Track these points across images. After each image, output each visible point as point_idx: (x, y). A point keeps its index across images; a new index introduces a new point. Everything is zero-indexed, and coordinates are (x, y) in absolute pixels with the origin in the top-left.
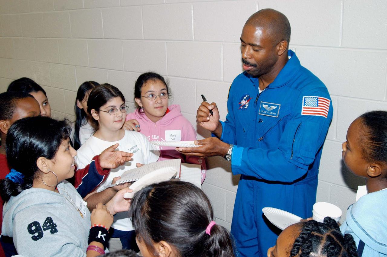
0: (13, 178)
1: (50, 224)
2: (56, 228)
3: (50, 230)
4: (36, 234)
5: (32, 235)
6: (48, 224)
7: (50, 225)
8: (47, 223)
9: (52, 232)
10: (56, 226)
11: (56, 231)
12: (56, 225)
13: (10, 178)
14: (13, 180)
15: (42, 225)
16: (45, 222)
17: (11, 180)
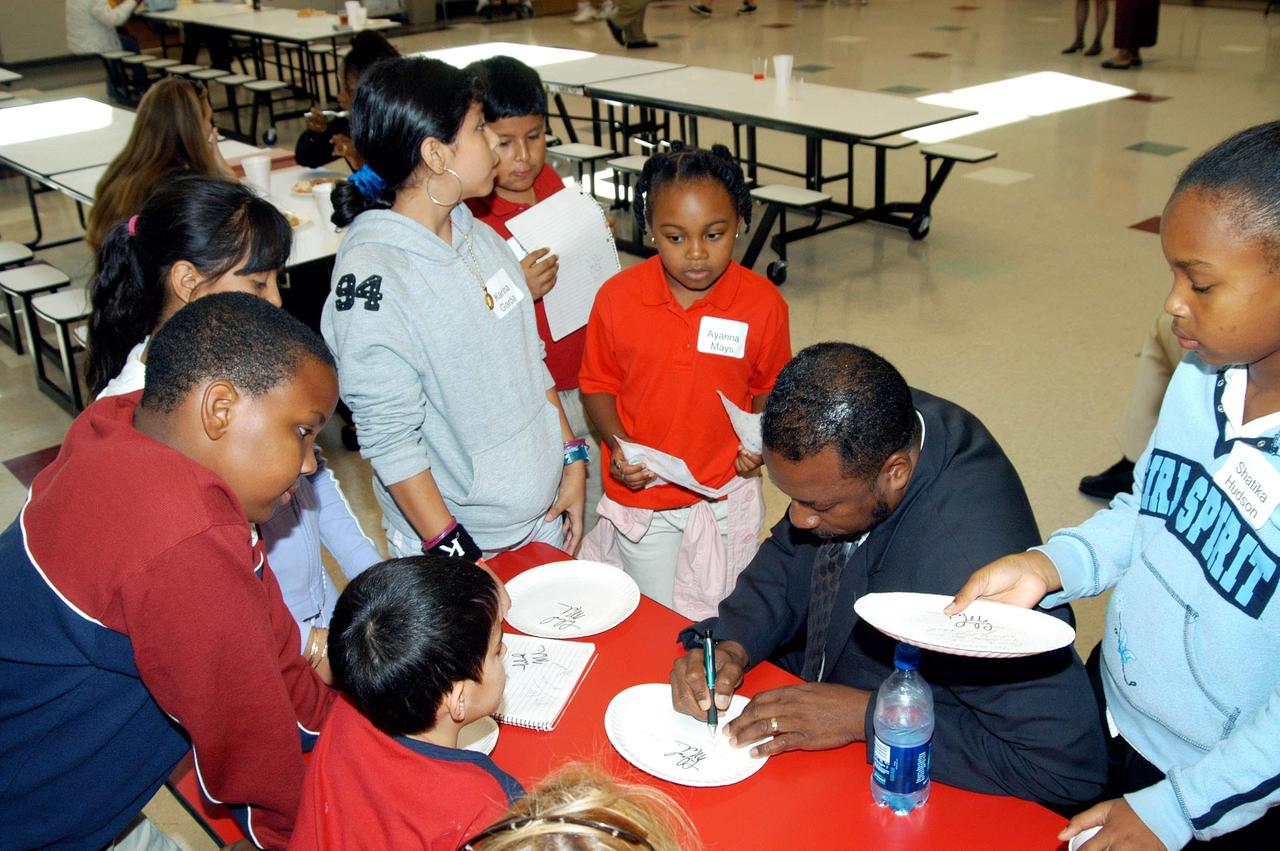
0: (362, 183)
1: (372, 289)
2: (379, 302)
3: (366, 300)
4: (343, 299)
5: (338, 298)
6: (368, 289)
7: (371, 292)
8: (367, 286)
9: (368, 307)
10: (380, 298)
11: (376, 308)
12: (381, 296)
13: (357, 183)
14: (362, 189)
15: (358, 284)
16: (365, 282)
17: (357, 187)
